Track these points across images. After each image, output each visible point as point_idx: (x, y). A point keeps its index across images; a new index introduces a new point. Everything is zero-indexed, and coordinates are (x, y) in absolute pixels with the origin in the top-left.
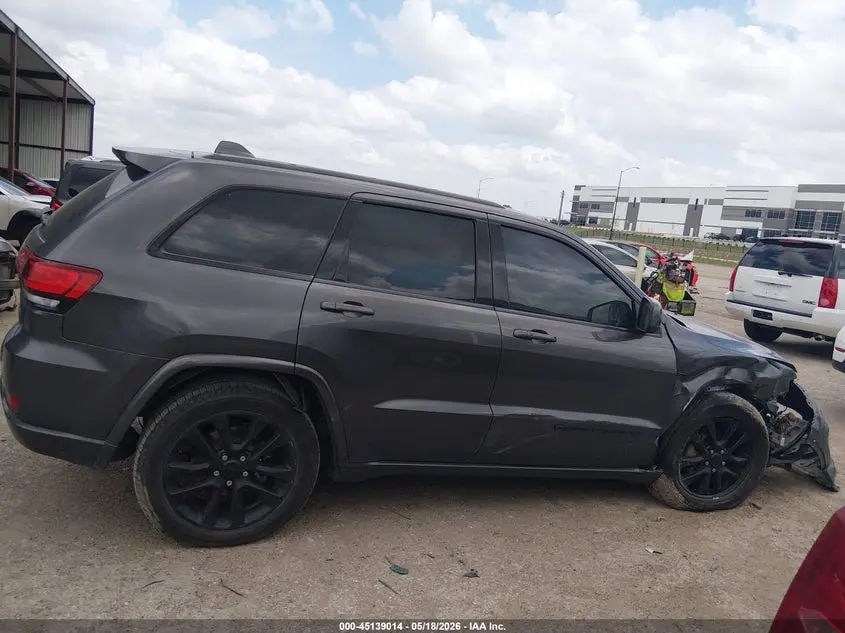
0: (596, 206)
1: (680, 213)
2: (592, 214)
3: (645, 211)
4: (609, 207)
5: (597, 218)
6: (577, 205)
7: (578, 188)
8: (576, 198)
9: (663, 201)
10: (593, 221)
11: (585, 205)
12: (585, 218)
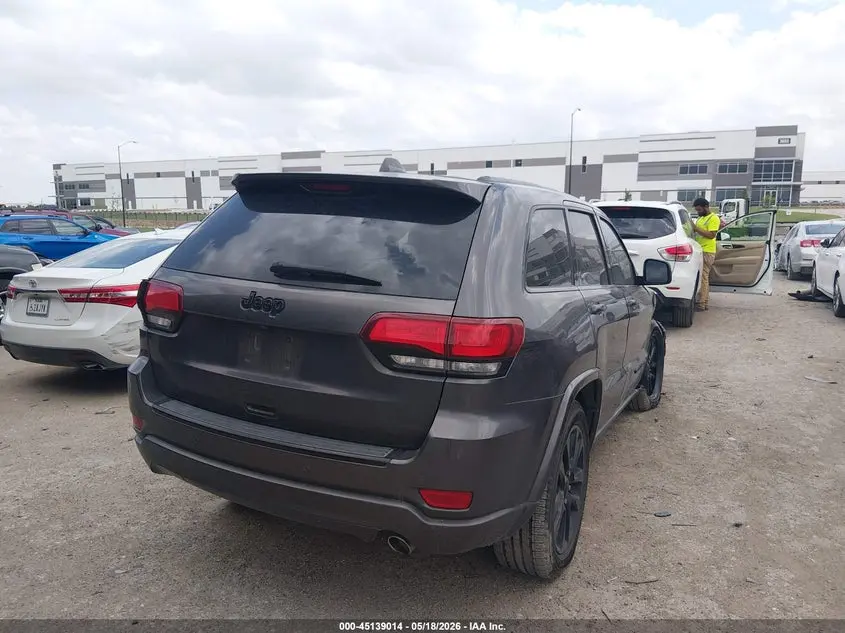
0: (85, 186)
1: (179, 187)
2: (82, 195)
3: (141, 187)
4: (100, 186)
5: (89, 199)
6: (62, 187)
7: (57, 167)
8: (58, 179)
9: (158, 175)
10: (86, 203)
11: (71, 186)
12: (75, 200)
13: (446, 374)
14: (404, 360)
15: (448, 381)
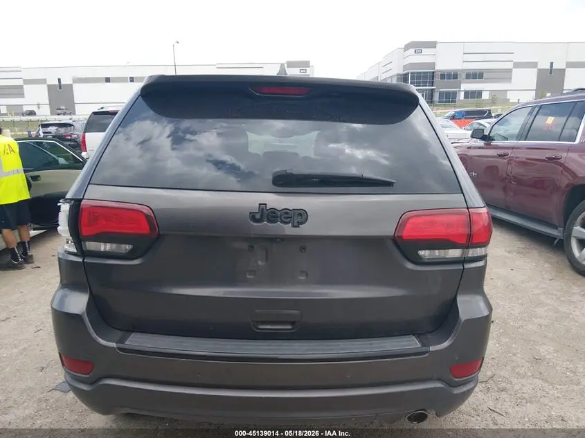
13: (463, 261)
14: (425, 254)
15: (467, 266)
